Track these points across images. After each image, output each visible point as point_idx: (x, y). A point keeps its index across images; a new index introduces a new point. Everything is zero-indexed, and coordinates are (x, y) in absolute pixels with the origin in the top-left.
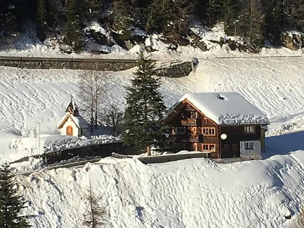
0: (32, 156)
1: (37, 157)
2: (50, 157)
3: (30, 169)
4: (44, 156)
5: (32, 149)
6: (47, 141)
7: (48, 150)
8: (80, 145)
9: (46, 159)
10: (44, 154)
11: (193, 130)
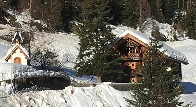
0: (4, 81)
1: (8, 82)
2: (19, 82)
3: (7, 93)
4: (14, 81)
5: (3, 74)
6: (14, 67)
7: (17, 76)
8: (37, 75)
9: (16, 85)
10: (15, 79)
11: (131, 65)
